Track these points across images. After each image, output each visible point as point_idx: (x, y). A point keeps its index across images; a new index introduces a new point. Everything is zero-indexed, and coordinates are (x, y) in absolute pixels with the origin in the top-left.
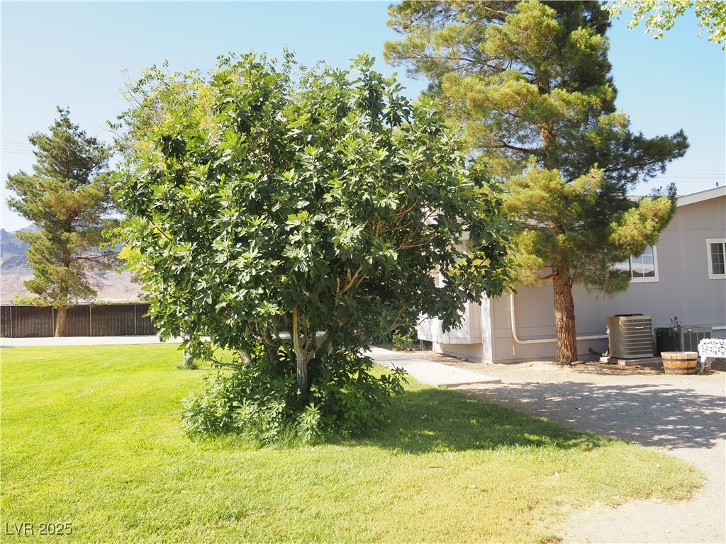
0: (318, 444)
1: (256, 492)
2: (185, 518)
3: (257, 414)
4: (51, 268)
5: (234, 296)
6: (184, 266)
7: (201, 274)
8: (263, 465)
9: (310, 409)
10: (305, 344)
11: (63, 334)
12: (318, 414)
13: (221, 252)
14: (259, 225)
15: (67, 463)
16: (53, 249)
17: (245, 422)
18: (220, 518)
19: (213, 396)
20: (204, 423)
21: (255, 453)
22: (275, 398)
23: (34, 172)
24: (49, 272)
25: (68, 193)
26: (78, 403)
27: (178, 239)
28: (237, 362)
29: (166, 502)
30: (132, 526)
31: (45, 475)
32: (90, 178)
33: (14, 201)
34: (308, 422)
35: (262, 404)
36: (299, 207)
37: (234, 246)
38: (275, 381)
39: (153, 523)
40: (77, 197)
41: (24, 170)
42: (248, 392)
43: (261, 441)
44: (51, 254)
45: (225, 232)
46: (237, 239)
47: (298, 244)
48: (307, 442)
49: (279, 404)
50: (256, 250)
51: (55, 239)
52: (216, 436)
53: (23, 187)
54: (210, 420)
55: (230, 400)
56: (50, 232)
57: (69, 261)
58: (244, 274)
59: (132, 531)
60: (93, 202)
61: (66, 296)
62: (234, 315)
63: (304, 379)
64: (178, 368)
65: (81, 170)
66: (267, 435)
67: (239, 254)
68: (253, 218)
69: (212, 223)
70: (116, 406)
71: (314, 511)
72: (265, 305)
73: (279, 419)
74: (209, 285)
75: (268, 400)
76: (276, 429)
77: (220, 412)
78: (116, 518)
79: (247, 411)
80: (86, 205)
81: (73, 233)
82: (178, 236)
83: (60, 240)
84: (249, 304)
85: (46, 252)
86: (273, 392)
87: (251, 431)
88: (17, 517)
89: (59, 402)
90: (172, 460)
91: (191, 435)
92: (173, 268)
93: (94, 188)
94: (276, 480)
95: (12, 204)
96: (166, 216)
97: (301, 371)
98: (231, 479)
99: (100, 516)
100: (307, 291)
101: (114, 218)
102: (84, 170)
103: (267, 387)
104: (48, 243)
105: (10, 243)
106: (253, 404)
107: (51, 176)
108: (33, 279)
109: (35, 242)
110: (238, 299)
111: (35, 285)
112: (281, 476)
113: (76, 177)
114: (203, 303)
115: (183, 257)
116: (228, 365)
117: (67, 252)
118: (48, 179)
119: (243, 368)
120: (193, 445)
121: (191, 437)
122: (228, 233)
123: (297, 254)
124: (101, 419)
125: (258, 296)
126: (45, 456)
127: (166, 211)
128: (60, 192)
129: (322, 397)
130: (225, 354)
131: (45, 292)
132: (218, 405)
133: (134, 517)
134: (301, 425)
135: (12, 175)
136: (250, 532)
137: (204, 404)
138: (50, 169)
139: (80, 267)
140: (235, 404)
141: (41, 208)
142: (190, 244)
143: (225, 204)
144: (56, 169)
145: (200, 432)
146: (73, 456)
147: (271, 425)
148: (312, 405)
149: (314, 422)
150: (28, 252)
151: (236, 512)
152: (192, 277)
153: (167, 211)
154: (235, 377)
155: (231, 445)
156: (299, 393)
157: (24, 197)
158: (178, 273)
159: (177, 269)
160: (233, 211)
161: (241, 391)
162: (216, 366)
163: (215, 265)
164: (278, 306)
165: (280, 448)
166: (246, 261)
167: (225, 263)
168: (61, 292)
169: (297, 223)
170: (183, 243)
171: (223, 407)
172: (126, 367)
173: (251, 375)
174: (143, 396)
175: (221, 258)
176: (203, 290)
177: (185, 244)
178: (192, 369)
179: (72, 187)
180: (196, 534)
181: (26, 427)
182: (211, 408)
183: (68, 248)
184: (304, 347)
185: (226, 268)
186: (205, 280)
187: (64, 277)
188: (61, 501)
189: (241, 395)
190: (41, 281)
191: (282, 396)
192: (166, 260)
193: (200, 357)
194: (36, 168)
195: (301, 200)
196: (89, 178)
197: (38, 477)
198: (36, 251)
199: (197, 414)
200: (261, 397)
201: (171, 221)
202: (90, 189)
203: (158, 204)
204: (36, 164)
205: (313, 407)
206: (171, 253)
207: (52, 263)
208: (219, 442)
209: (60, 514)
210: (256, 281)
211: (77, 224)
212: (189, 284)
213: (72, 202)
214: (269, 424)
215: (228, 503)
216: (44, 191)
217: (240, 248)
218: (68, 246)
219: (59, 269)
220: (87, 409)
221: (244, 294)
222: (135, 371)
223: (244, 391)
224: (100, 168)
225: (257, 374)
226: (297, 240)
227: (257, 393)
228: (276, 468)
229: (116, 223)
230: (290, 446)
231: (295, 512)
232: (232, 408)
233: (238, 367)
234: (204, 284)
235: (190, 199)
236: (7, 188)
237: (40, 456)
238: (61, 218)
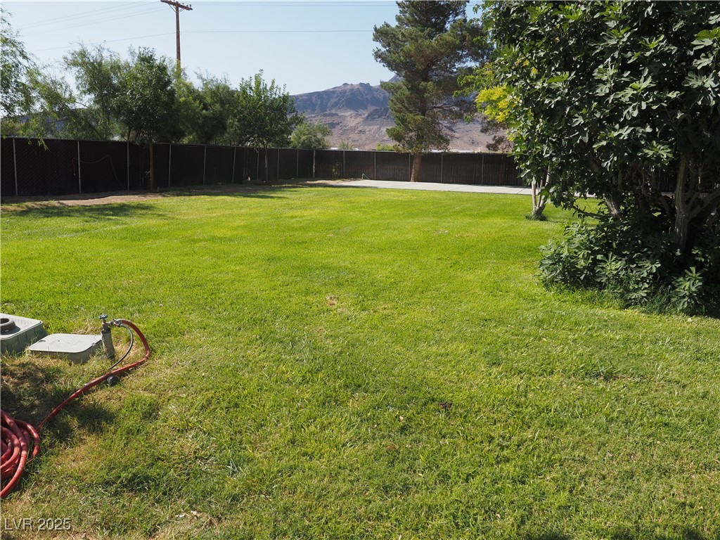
0: (697, 315)
1: (625, 354)
2: (549, 366)
3: (624, 272)
4: (409, 116)
5: (616, 134)
6: (559, 98)
7: (578, 109)
8: (630, 327)
9: (690, 274)
10: (690, 199)
11: (418, 180)
12: (700, 281)
13: (604, 83)
14: (655, 49)
15: (430, 293)
16: (412, 98)
17: (609, 279)
18: (586, 374)
19: (574, 246)
20: (562, 273)
21: (619, 312)
22: (648, 257)
23: (397, 23)
24: (408, 120)
25: (427, 42)
26: (435, 240)
27: (553, 69)
28: (603, 212)
29: (527, 346)
30: (495, 363)
31: (410, 301)
32: (448, 26)
33: (380, 52)
34: (687, 288)
35: (631, 260)
36: (712, 23)
37: (620, 75)
38: (650, 238)
39: (516, 365)
40: (435, 46)
41: (388, 22)
42: (614, 246)
43: (626, 300)
44: (409, 103)
45: (609, 59)
46: (623, 67)
47: (706, 71)
48: (682, 310)
49: (652, 264)
50: (649, 80)
51: (414, 89)
52: (575, 289)
53: (387, 38)
54: (569, 272)
55: (594, 253)
56: (409, 82)
57: (425, 111)
58: (630, 109)
59: (494, 369)
60: (449, 51)
61: (422, 143)
62: (614, 156)
63: (682, 239)
64: (527, 217)
65: (439, 18)
66: (634, 295)
67: (627, 84)
68: (647, 40)
69: (594, 49)
70: (469, 247)
71: (700, 389)
72: (653, 147)
73: (650, 280)
74: (587, 120)
75: (639, 258)
76: (646, 291)
77: (582, 263)
78: (478, 353)
79: (613, 266)
80: (442, 54)
81: (430, 82)
82: (554, 65)
83: (418, 89)
84: (633, 143)
85: (406, 101)
86: (646, 249)
87: (615, 288)
88: (389, 335)
89: (418, 238)
90: (529, 306)
91: (547, 284)
92: (547, 101)
93: (450, 35)
94: (648, 347)
95: (378, 55)
96: (541, 43)
97: (680, 229)
98: (595, 335)
99: (462, 348)
100: (708, 131)
101: (469, 66)
102: (442, 18)
103: (637, 244)
104: (407, 93)
105: (374, 97)
106: (621, 260)
107: (412, 26)
108: (394, 127)
109: (397, 92)
110: (621, 138)
111: (395, 133)
112: (655, 342)
113: (434, 25)
114: (578, 142)
115: (558, 89)
116: (592, 215)
117: (424, 101)
118: (408, 29)
119: (610, 220)
120: (550, 294)
121: (546, 286)
122: (613, 59)
123: (704, 83)
124: (457, 257)
125: (644, 135)
126: (409, 284)
127: (541, 37)
128: (420, 41)
129: (706, 262)
130: (591, 203)
131: (404, 139)
132: (581, 256)
133: (496, 355)
134: (677, 290)
135: (378, 27)
136: (622, 396)
137: (565, 253)
138: (411, 19)
139: (434, 117)
140: (599, 257)
141: (402, 58)
142: (567, 73)
143: (612, 24)
144: (416, 19)
145: (557, 282)
146: (434, 287)
147: (640, 285)
148: (693, 269)
149: (693, 289)
150: (390, 101)
151: (605, 371)
152: (567, 112)
153: (543, 36)
154: (600, 228)
155: (591, 300)
156: (678, 253)
157: (387, 48)
158: (553, 107)
159: (550, 102)
160: (622, 32)
161: (606, 244)
162: (579, 215)
163: (594, 98)
164: (670, 148)
165: (649, 312)
166: (635, 92)
167: (608, 95)
168: (418, 139)
169: (708, 42)
170: (559, 73)
171: (585, 259)
172: (476, 213)
173: (619, 228)
174: (494, 240)
175: (602, 90)
176: (580, 128)
177: (562, 73)
178: (541, 220)
179: (431, 36)
180: (561, 385)
181: (391, 257)
182: (572, 258)
183: (425, 96)
184: (687, 202)
185: (608, 101)
186: (582, 115)
187: (420, 125)
188: (426, 327)
189: (606, 249)
190: (401, 129)
191: (656, 255)
192: (538, 93)
193: (560, 204)
194: (398, 19)
195: (713, 15)
196: (446, 26)
197: (404, 301)
198: (397, 100)
199: (556, 262)
200: (630, 254)
201: (545, 49)
202: (447, 37)
203: (533, 29)
204: (399, 14)
205: (694, 272)
206: (545, 85)
207: (411, 112)
208: (578, 295)
209: (426, 338)
210: (644, 117)
211: (434, 73)
212: (564, 120)
213: (430, 51)
214: (638, 284)
215: (595, 360)
216: (405, 41)
217: (627, 77)
218: (426, 95)
219: (416, 117)
220: (443, 247)
221: (629, 131)
222: (484, 217)
223: (610, 245)
224: (457, 15)
225: (626, 228)
226: (705, 64)
227: (625, 249)
228: (646, 332)
229: (470, 70)
230: (661, 311)
231: (676, 386)
232: (596, 262)
233: (604, 218)
234: (581, 120)
235: (571, 21)
236: (374, 40)
237: (405, 283)
238: (420, 67)
